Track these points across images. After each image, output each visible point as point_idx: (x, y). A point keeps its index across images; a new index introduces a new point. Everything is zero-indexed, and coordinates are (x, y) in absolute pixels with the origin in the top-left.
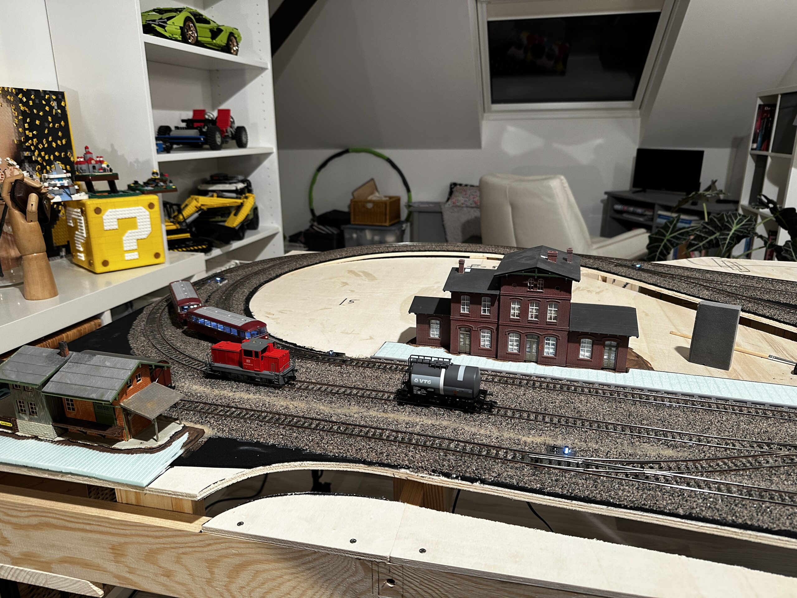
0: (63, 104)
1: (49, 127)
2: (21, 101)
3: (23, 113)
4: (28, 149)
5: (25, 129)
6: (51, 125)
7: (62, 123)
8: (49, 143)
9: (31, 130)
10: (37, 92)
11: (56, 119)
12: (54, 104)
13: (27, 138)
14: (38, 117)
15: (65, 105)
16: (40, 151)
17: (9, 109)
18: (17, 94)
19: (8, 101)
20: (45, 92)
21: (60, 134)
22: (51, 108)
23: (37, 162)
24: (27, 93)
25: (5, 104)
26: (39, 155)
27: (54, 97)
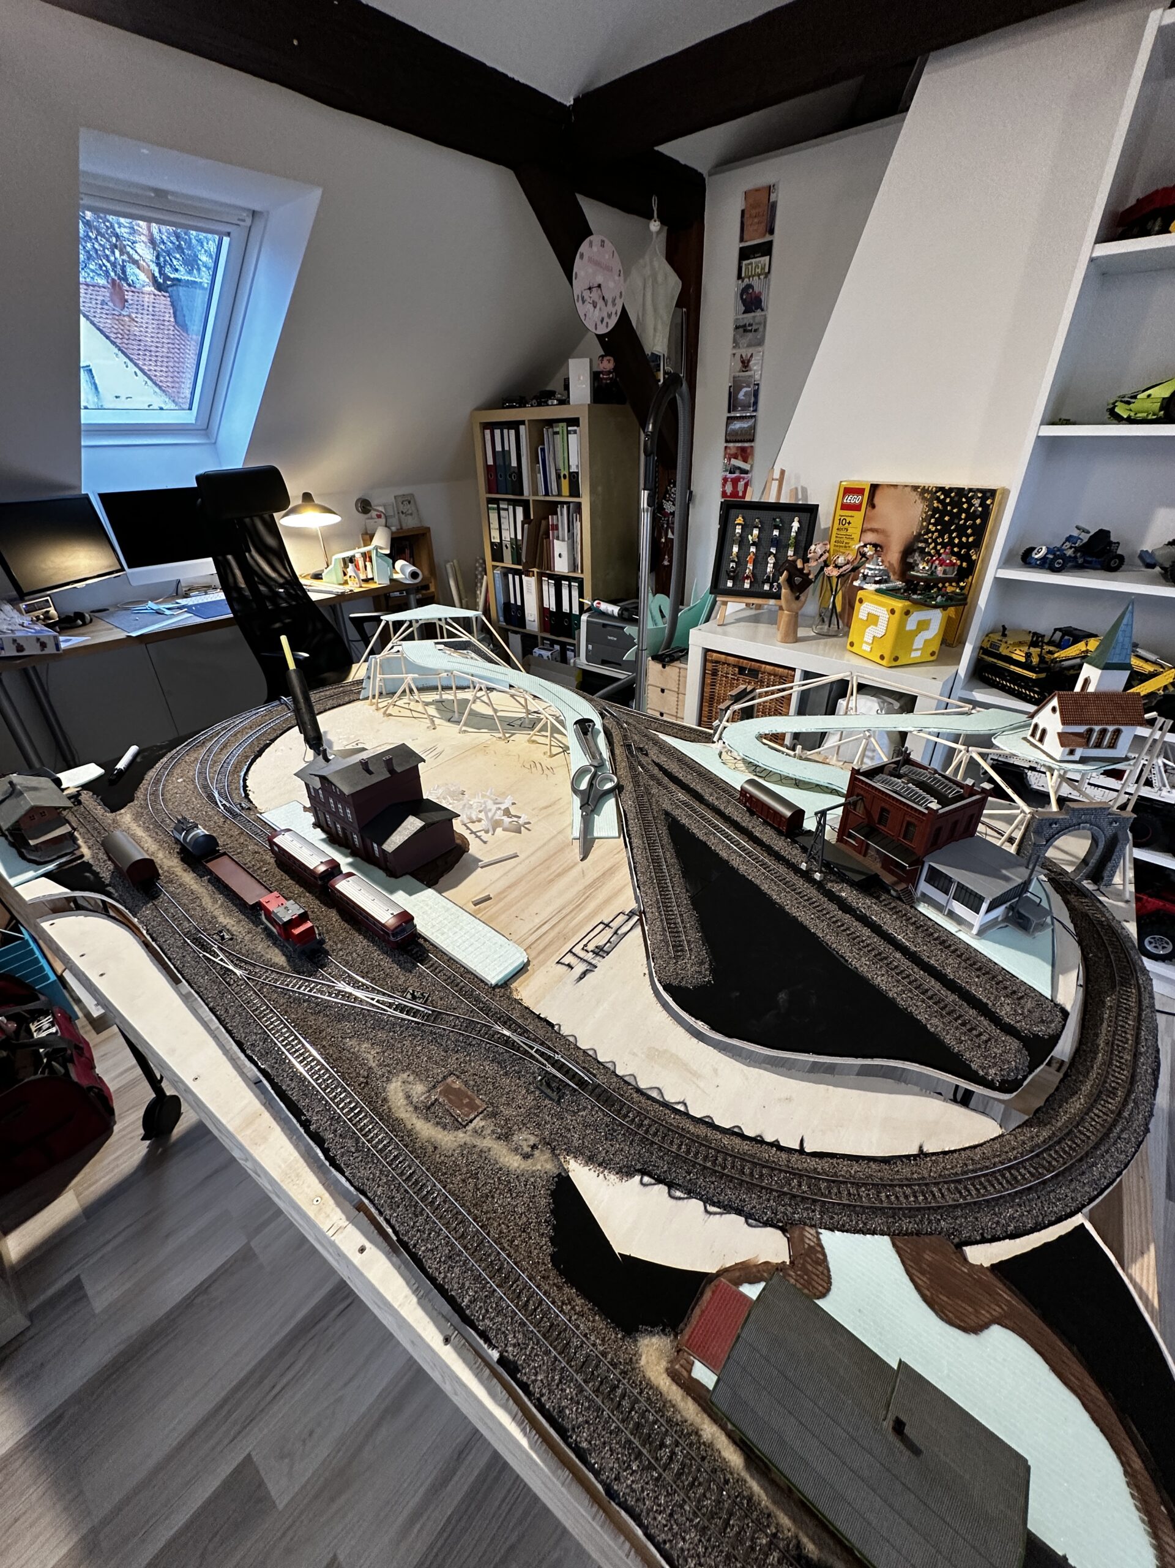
0: (988, 502)
1: (957, 525)
2: (938, 499)
3: (935, 510)
4: (926, 541)
5: (930, 523)
6: (962, 522)
7: (978, 521)
8: (951, 539)
9: (935, 525)
10: (960, 492)
11: (972, 516)
12: (976, 502)
13: (928, 531)
14: (950, 513)
15: (992, 503)
16: (937, 544)
17: (921, 506)
18: (937, 492)
19: (924, 499)
20: (970, 490)
21: (969, 531)
22: (971, 505)
23: (929, 554)
24: (946, 492)
25: (919, 501)
26: (935, 548)
27: (980, 495)
